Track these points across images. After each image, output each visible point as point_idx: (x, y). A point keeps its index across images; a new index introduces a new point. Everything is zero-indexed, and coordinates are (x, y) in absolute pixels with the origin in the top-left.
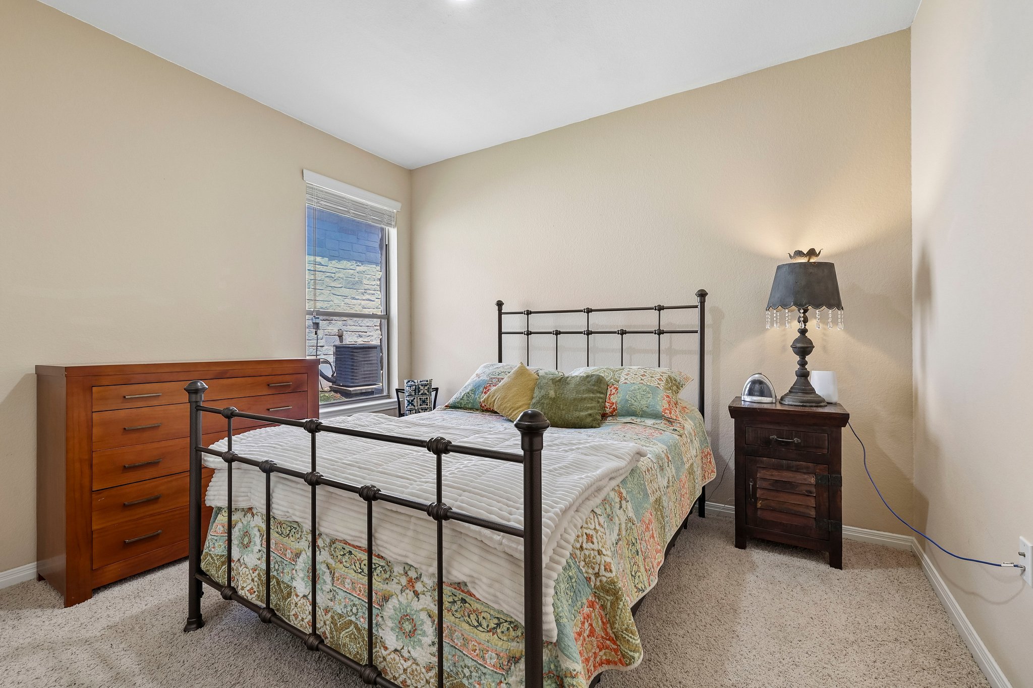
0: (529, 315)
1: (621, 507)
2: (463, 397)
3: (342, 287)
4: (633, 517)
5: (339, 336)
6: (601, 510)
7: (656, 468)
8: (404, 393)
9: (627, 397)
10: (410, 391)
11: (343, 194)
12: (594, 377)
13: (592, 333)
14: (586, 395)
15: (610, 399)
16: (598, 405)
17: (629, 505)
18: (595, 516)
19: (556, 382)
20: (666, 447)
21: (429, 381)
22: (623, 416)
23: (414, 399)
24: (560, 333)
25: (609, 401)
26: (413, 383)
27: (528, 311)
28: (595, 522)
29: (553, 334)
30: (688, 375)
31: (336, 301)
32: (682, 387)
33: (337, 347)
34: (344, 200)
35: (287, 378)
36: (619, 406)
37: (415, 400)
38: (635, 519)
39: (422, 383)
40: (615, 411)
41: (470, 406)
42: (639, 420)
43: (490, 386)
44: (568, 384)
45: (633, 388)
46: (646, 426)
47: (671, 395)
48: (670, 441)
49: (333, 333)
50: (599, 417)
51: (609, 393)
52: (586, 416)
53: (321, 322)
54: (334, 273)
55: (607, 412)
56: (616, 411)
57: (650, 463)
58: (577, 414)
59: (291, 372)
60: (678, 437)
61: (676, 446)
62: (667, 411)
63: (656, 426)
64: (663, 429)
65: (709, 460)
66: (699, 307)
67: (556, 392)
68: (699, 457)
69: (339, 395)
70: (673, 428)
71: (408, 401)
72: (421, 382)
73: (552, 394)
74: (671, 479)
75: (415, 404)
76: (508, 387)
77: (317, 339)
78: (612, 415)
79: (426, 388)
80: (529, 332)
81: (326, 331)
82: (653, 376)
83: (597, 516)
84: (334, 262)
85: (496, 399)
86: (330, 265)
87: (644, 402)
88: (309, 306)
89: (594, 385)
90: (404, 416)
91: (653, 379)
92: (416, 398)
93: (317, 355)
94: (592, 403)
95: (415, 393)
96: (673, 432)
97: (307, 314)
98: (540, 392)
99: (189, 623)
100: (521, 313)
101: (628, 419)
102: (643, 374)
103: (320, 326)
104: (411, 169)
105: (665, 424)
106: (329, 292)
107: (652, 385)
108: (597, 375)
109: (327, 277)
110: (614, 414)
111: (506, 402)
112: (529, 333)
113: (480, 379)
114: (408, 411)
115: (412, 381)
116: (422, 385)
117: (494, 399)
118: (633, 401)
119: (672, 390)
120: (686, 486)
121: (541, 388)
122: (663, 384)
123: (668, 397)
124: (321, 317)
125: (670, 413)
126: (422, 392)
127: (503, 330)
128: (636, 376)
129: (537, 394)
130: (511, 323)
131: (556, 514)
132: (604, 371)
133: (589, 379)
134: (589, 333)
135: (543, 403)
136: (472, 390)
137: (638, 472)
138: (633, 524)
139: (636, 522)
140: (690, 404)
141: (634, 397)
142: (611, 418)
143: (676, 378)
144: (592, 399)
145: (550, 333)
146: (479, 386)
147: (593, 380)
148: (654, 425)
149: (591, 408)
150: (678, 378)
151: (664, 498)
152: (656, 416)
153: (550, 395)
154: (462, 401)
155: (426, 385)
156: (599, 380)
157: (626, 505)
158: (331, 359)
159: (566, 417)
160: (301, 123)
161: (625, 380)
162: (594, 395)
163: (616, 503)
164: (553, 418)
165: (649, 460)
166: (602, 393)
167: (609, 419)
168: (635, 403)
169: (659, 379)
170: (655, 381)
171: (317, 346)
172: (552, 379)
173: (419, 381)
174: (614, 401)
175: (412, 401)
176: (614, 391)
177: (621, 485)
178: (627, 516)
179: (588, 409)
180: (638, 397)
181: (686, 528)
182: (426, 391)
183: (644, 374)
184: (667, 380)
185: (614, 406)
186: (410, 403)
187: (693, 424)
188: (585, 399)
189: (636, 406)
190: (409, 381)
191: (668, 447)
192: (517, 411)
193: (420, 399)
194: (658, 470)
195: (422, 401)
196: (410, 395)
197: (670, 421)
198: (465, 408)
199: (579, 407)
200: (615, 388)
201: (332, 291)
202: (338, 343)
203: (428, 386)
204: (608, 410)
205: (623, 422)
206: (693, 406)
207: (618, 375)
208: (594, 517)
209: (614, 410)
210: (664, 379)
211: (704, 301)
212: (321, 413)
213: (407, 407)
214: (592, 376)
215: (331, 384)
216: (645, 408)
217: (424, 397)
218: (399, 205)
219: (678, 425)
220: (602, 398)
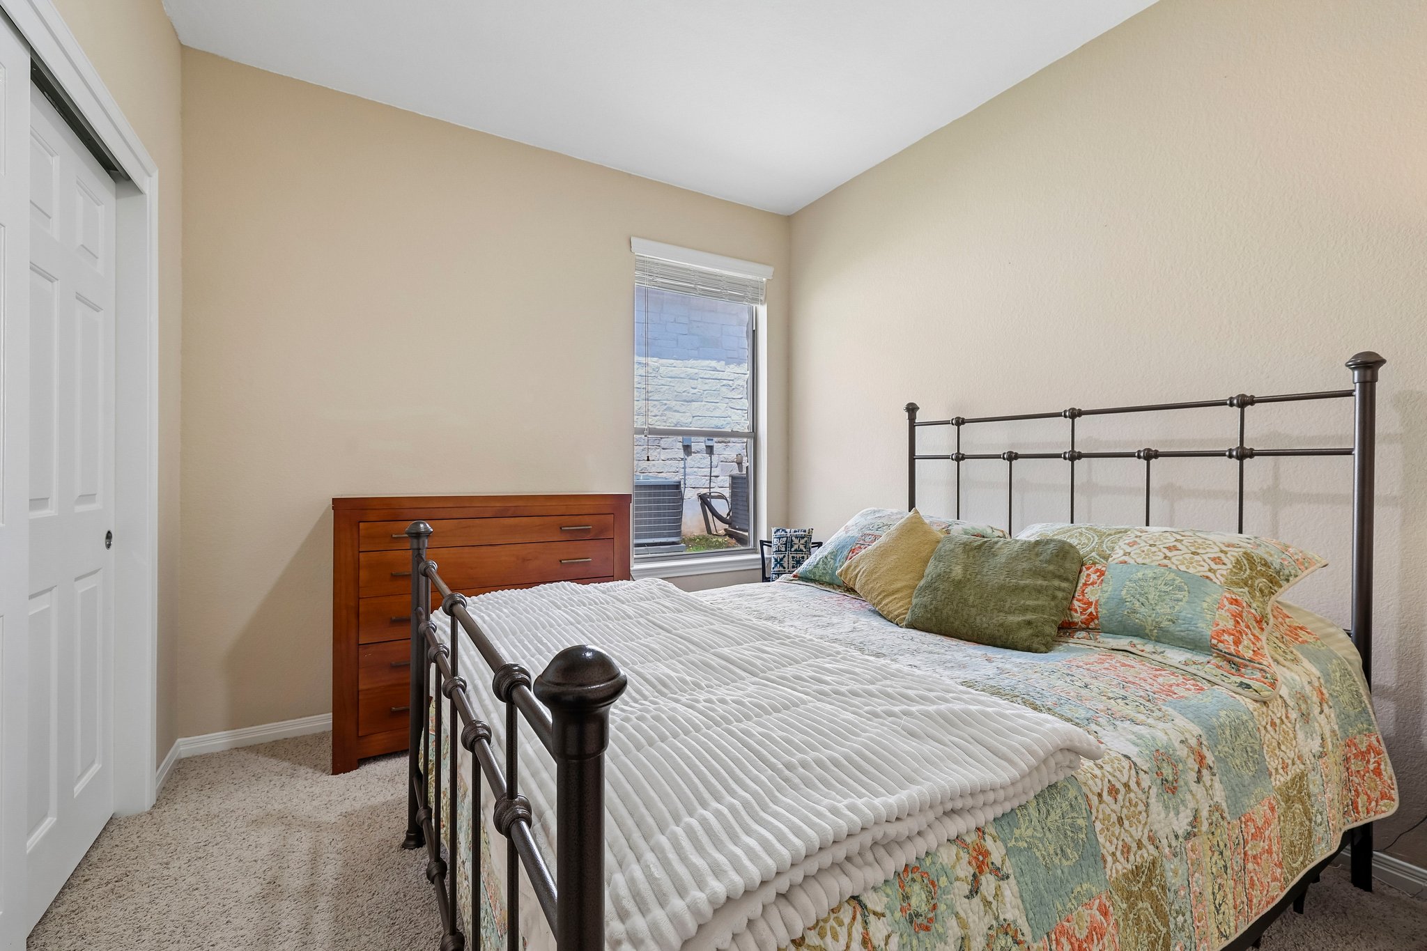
0: (961, 427)
1: (974, 891)
2: (818, 564)
3: (742, 398)
4: (1019, 921)
5: (738, 464)
6: (885, 900)
7: (1145, 784)
8: (771, 546)
9: (1124, 593)
10: (779, 544)
11: (687, 265)
12: (1052, 546)
13: (1080, 456)
14: (1028, 582)
15: (1083, 593)
16: (1053, 603)
17: (1010, 890)
18: (859, 917)
19: (971, 550)
20: (1197, 730)
21: (807, 532)
22: (1114, 632)
23: (784, 556)
24: (1017, 456)
25: (1081, 597)
26: (783, 533)
27: (958, 418)
28: (850, 935)
29: (1004, 459)
30: (1310, 554)
31: (735, 417)
32: (1288, 580)
33: (733, 478)
34: (688, 272)
35: (587, 519)
36: (1103, 611)
37: (786, 559)
38: (1026, 928)
39: (797, 533)
40: (1093, 620)
41: (827, 579)
42: (1149, 647)
43: (860, 548)
44: (994, 555)
45: (1140, 575)
46: (1163, 666)
47: (1245, 599)
48: (1223, 713)
49: (731, 459)
50: (1051, 630)
51: (1082, 581)
52: (1018, 623)
53: (715, 444)
54: (733, 380)
55: (1076, 620)
56: (1096, 622)
57: (1125, 771)
58: (1001, 618)
59: (592, 512)
60: (1251, 705)
61: (1237, 728)
62: (1226, 637)
63: (1192, 669)
64: (1212, 679)
65: (1371, 767)
66: (1357, 393)
67: (965, 569)
68: (1334, 757)
69: (734, 541)
70: (1239, 679)
71: (776, 560)
72: (795, 532)
73: (958, 571)
74: (1204, 813)
75: (786, 565)
76: (883, 553)
77: (711, 467)
78: (1088, 628)
79: (803, 541)
80: (960, 456)
81: (721, 456)
82: (1199, 551)
83: (864, 916)
84: (732, 366)
85: (859, 572)
86: (728, 370)
87: (1164, 609)
88: (639, 423)
89: (1049, 562)
90: (769, 581)
91: (1197, 558)
92: (787, 555)
93: (710, 488)
94: (1038, 599)
95: (786, 548)
96: (1239, 690)
97: (636, 433)
98: (936, 567)
99: (408, 838)
100: (946, 423)
101: (1123, 642)
102: (1171, 545)
103: (715, 449)
104: (789, 214)
105: (1219, 667)
106: (726, 405)
107: (1191, 571)
108: (1060, 541)
109: (724, 385)
110: (1091, 626)
111: (874, 580)
112: (959, 458)
113: (848, 535)
114: (775, 574)
115: (783, 530)
116: (797, 537)
117: (857, 571)
118: (1137, 604)
119: (1252, 586)
120: (1273, 831)
121: (940, 559)
122: (1223, 571)
123: (1235, 602)
124: (715, 439)
125: (1237, 643)
126: (796, 547)
127: (917, 453)
128: (1153, 549)
129: (930, 569)
130: (933, 440)
131: (694, 910)
132: (1081, 534)
133: (1039, 549)
134: (1074, 457)
135: (936, 589)
136: (831, 553)
137: (1072, 793)
138: (1017, 943)
139: (1028, 938)
140: (1321, 620)
141: (1140, 594)
142: (1083, 634)
143: (1269, 559)
144: (1039, 590)
145: (998, 457)
146: (843, 547)
147: (1049, 552)
148: (1186, 664)
149: (1034, 610)
150: (1276, 562)
151: (1170, 865)
152: (1194, 644)
153: (953, 574)
154: (816, 570)
155: (803, 538)
156: (1064, 552)
157: (998, 888)
158: (727, 492)
159: (978, 620)
160: (630, 175)
161: (1124, 555)
162: (1045, 583)
163: (957, 879)
164: (952, 619)
165: (1126, 763)
166: (1066, 580)
167: (1078, 634)
168: (1142, 610)
169: (1214, 559)
170: (1202, 563)
171: (711, 476)
172: (965, 544)
173: (793, 530)
174: (1093, 599)
175: (781, 560)
176: (1094, 577)
177: (991, 829)
178: (997, 918)
179: (1026, 609)
180: (1150, 597)
181: (1299, 909)
182: (802, 547)
183: (1174, 546)
184: (1238, 562)
185: (1092, 609)
186: (778, 563)
187: (1318, 674)
188: (1023, 589)
189: (1144, 614)
190: (778, 530)
191: (1210, 730)
192: (891, 598)
193: (793, 557)
194: (1154, 791)
195: (796, 561)
196: (779, 551)
197: (1233, 662)
198: (821, 583)
199: (1008, 605)
200: (1097, 570)
201: (730, 405)
202: (736, 472)
203: (806, 539)
204: (1078, 617)
205: (1109, 647)
206: (1332, 625)
207: (1109, 544)
208: (854, 918)
209: (1092, 617)
210: (1229, 561)
211: (1374, 379)
212: (634, 570)
213: (773, 568)
214: (1048, 542)
215: (727, 526)
216: (1165, 624)
217: (798, 556)
218: (769, 271)
219: (1258, 675)
220: (1064, 590)
